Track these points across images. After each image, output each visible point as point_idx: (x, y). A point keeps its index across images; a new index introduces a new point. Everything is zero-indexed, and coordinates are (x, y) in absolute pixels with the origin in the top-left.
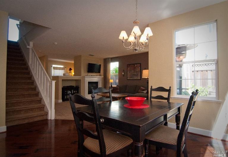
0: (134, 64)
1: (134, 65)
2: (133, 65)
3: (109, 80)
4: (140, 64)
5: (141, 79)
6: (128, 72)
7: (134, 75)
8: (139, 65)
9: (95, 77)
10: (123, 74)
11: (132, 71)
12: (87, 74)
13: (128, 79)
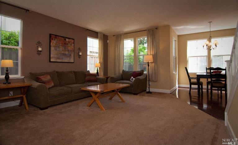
0: (65, 38)
1: (65, 40)
2: (63, 39)
4: (74, 40)
5: (74, 63)
6: (52, 48)
7: (65, 55)
10: (39, 50)
11: (61, 48)
13: (52, 60)
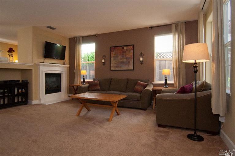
1: (123, 48)
2: (121, 48)
3: (79, 71)
4: (133, 45)
5: (133, 70)
6: (112, 59)
7: (123, 63)
8: (132, 47)
9: (56, 66)
10: (103, 61)
11: (120, 57)
12: (42, 61)
13: (112, 69)
